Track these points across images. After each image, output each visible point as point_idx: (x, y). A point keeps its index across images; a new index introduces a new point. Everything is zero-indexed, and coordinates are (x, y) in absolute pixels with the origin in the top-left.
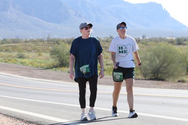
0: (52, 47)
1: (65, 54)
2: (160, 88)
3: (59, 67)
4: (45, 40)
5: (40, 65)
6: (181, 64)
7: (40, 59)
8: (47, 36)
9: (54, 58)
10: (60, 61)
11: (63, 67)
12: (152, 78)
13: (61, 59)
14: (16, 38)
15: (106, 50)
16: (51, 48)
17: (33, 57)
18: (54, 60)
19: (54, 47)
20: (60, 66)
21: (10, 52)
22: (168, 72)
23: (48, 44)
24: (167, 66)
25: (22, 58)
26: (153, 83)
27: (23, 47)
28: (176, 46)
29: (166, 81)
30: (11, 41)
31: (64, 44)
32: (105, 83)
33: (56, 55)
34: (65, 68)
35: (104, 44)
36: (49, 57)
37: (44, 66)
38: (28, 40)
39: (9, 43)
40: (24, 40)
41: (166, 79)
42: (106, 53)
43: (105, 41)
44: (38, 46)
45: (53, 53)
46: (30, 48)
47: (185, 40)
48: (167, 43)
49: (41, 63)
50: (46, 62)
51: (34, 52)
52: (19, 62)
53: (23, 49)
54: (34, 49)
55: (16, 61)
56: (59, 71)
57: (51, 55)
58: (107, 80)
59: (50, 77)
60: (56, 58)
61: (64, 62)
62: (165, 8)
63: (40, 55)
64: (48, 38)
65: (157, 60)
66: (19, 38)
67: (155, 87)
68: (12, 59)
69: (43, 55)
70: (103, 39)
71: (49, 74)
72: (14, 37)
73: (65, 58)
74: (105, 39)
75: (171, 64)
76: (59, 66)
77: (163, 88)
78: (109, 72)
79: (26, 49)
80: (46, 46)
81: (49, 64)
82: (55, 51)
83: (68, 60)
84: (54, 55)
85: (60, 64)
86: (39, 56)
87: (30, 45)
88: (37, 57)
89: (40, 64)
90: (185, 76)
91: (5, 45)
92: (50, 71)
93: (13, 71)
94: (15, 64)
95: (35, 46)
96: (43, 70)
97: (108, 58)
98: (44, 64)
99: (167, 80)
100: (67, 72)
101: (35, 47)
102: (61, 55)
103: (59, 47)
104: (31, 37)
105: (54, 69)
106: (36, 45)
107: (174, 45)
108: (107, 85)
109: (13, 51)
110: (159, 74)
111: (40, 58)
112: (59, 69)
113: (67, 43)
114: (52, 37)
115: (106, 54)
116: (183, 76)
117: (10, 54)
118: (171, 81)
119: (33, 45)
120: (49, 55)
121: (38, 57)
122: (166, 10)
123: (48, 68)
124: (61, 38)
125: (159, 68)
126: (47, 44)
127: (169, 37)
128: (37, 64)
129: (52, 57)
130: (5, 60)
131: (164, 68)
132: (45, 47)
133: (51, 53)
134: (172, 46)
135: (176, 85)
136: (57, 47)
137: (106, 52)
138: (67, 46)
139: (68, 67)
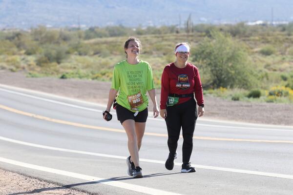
1: (225, 60)
3: (212, 87)
4: (182, 29)
8: (186, 19)
10: (214, 75)
11: (221, 88)
13: (217, 69)
14: (118, 25)
19: (200, 42)
20: (215, 85)
21: (104, 57)
23: (188, 36)
30: (107, 33)
31: (224, 37)
33: (205, 61)
34: (225, 89)
38: (144, 28)
39: (101, 37)
40: (134, 30)
44: (165, 43)
46: (148, 47)
51: (156, 55)
54: (158, 49)
56: (212, 96)
60: (206, 67)
61: (223, 76)
64: (188, 25)
66: (124, 25)
72: (111, 24)
73: (225, 67)
76: (213, 84)
82: (203, 52)
84: (201, 61)
85: (215, 82)
87: (147, 40)
91: (92, 41)
95: (159, 42)
100: (230, 98)
101: (158, 44)
102: (216, 61)
104: (150, 22)
106: (160, 39)
109: (112, 53)
112: (212, 91)
113: (229, 34)
114: (195, 22)
117: (103, 60)
119: (155, 40)
124: (216, 22)
126: (185, 38)
130: (93, 73)
133: (194, 57)
136: (208, 44)
138: (230, 40)
139: (232, 87)
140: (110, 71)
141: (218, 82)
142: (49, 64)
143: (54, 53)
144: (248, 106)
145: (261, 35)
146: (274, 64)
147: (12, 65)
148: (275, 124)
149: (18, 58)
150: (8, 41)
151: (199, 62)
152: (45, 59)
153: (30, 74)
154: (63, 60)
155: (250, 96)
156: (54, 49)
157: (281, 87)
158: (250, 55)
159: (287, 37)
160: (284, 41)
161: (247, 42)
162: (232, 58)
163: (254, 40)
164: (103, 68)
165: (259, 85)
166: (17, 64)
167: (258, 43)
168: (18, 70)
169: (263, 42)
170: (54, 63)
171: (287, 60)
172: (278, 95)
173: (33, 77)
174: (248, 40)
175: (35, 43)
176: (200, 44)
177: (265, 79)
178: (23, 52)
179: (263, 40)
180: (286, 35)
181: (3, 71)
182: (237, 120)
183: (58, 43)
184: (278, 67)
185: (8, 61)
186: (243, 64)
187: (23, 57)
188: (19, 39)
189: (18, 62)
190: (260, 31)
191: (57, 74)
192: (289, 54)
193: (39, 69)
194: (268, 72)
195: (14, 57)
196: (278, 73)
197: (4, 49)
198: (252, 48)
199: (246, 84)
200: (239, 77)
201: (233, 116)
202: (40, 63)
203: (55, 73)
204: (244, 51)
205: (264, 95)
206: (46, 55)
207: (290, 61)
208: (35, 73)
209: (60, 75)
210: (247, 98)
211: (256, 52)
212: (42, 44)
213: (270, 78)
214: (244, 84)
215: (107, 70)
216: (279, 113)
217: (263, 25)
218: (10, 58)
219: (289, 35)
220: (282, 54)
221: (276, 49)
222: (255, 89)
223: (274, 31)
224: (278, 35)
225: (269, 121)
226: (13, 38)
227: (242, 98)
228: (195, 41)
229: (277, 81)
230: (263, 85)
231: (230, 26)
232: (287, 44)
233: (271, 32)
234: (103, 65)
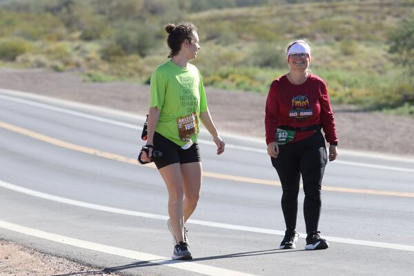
0: (397, 20)
5: (346, 95)
7: (349, 69)
9: (405, 63)
16: (391, 22)
17: (318, 59)
18: (404, 74)
19: (404, 17)
21: (225, 45)
23: (382, 5)
25: (273, 67)
27: (278, 20)
36: (384, 61)
39: (220, 8)
44: (339, 18)
46: (306, 26)
49: (350, 86)
51: (322, 41)
52: (263, 82)
53: (280, 30)
54: (325, 30)
55: (252, 78)
57: (391, 51)
59: (389, 141)
63: (347, 53)
68: (233, 73)
69: (362, 52)
71: (384, 129)
79: (290, 31)
80: (371, 17)
81: (384, 90)
82: (409, 34)
84: (405, 52)
86: (343, 58)
87: (305, 13)
88: (334, 63)
89: (347, 90)
91: (204, 15)
92: (388, 117)
93: (239, 120)
94: (246, 90)
96: (359, 115)
101: (326, 20)
105: (407, 108)
106: (330, 11)
109: (240, 37)
117: (225, 50)
119: (319, 13)
120: (385, 53)
121: (342, 62)
123: (379, 107)
126: (377, 8)
128: (336, 90)
129: (396, 62)
132: (368, 21)
133: (393, 44)
140: (236, 70)
142: (125, 58)
143: (133, 37)
147: (57, 58)
149: (67, 46)
150: (49, 15)
151: (401, 53)
152: (116, 48)
153: (90, 75)
154: (151, 51)
156: (134, 30)
164: (224, 64)
166: (65, 58)
168: (68, 67)
170: (134, 57)
173: (94, 81)
175: (99, 18)
176: (405, 21)
178: (77, 34)
181: (40, 70)
183: (141, 19)
185: (49, 52)
187: (76, 44)
188: (69, 11)
189: (68, 55)
191: (140, 76)
193: (106, 66)
195: (59, 44)
197: (41, 29)
202: (107, 56)
203: (137, 74)
206: (119, 42)
208: (99, 74)
209: (145, 79)
212: (111, 19)
215: (231, 69)
218: (53, 46)
226: (59, 9)
228: (394, 13)
234: (224, 60)
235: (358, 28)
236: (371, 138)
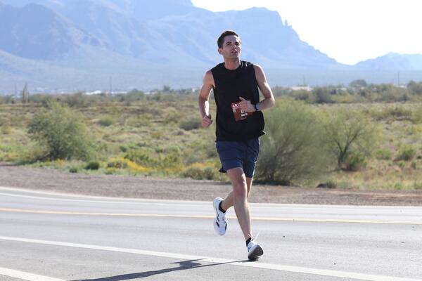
0: (33, 114)
1: (62, 131)
2: (279, 201)
3: (49, 159)
4: (17, 99)
5: (5, 156)
6: (327, 147)
7: (6, 142)
8: (22, 89)
9: (37, 138)
10: (51, 146)
11: (59, 160)
12: (260, 179)
13: (54, 140)
15: (154, 118)
16: (29, 116)
18: (37, 144)
19: (36, 113)
20: (52, 157)
22: (295, 165)
23: (24, 106)
24: (293, 152)
26: (263, 192)
28: (313, 106)
29: (293, 185)
31: (61, 108)
32: (153, 194)
33: (41, 132)
34: (62, 161)
35: (151, 104)
36: (26, 137)
37: (15, 158)
41: (292, 181)
42: (154, 124)
43: (153, 98)
45: (35, 127)
47: (334, 92)
48: (293, 99)
49: (7, 151)
50: (19, 147)
56: (49, 168)
57: (29, 132)
58: (158, 187)
59: (28, 182)
61: (60, 148)
62: (286, 21)
63: (5, 133)
64: (23, 94)
65: (270, 138)
67: (266, 200)
69: (13, 132)
70: (148, 93)
71: (25, 175)
73: (62, 138)
74: (153, 93)
75: (302, 147)
76: (50, 156)
77: (284, 201)
78: (163, 168)
80: (19, 113)
81: (26, 153)
82: (39, 123)
83: (70, 144)
84: (37, 133)
85: (52, 153)
86: (3, 135)
89: (5, 153)
90: (335, 173)
92: (28, 168)
96: (12, 168)
97: (161, 137)
98: (14, 154)
99: (295, 184)
100: (68, 170)
102: (53, 132)
103: (48, 114)
105: (38, 163)
107: (308, 105)
108: (159, 198)
110: (276, 169)
111: (6, 139)
112: (49, 163)
113: (66, 104)
114: (31, 92)
115: (156, 128)
116: (329, 173)
118: (304, 185)
120: (26, 133)
121: (2, 138)
122: (289, 25)
123: (23, 163)
124: (53, 92)
125: (275, 157)
126: (21, 108)
127: (298, 86)
129: (32, 138)
131: (287, 156)
132: (17, 115)
133: (30, 128)
134: (303, 106)
135: (314, 193)
136: (44, 115)
137: (155, 122)
138: (67, 110)
139: (69, 159)
141: (55, 153)
144: (86, 178)
145: (99, 105)
146: (113, 134)
148: (114, 196)
151: (35, 133)
155: (88, 168)
157: (120, 158)
158: (88, 126)
159: (126, 107)
160: (122, 111)
161: (85, 113)
162: (70, 129)
163: (92, 110)
165: (98, 157)
167: (96, 113)
169: (101, 113)
171: (126, 130)
172: (116, 167)
174: (86, 110)
176: (36, 115)
177: (104, 150)
179: (102, 111)
180: (124, 105)
182: (74, 193)
184: (117, 137)
186: (82, 135)
190: (98, 101)
192: (128, 125)
194: (107, 143)
196: (117, 144)
198: (90, 119)
199: (85, 156)
200: (77, 149)
201: (70, 188)
204: (82, 122)
205: (102, 167)
207: (129, 132)
210: (85, 170)
211: (95, 123)
213: (109, 149)
214: (82, 156)
216: (118, 185)
217: (102, 95)
219: (128, 105)
220: (121, 124)
221: (115, 120)
222: (93, 161)
223: (112, 101)
224: (117, 105)
225: (107, 193)
227: (81, 169)
229: (116, 153)
230: (102, 156)
231: (68, 96)
232: (126, 115)
233: (109, 102)
235: (11, 119)
236: (19, 180)
